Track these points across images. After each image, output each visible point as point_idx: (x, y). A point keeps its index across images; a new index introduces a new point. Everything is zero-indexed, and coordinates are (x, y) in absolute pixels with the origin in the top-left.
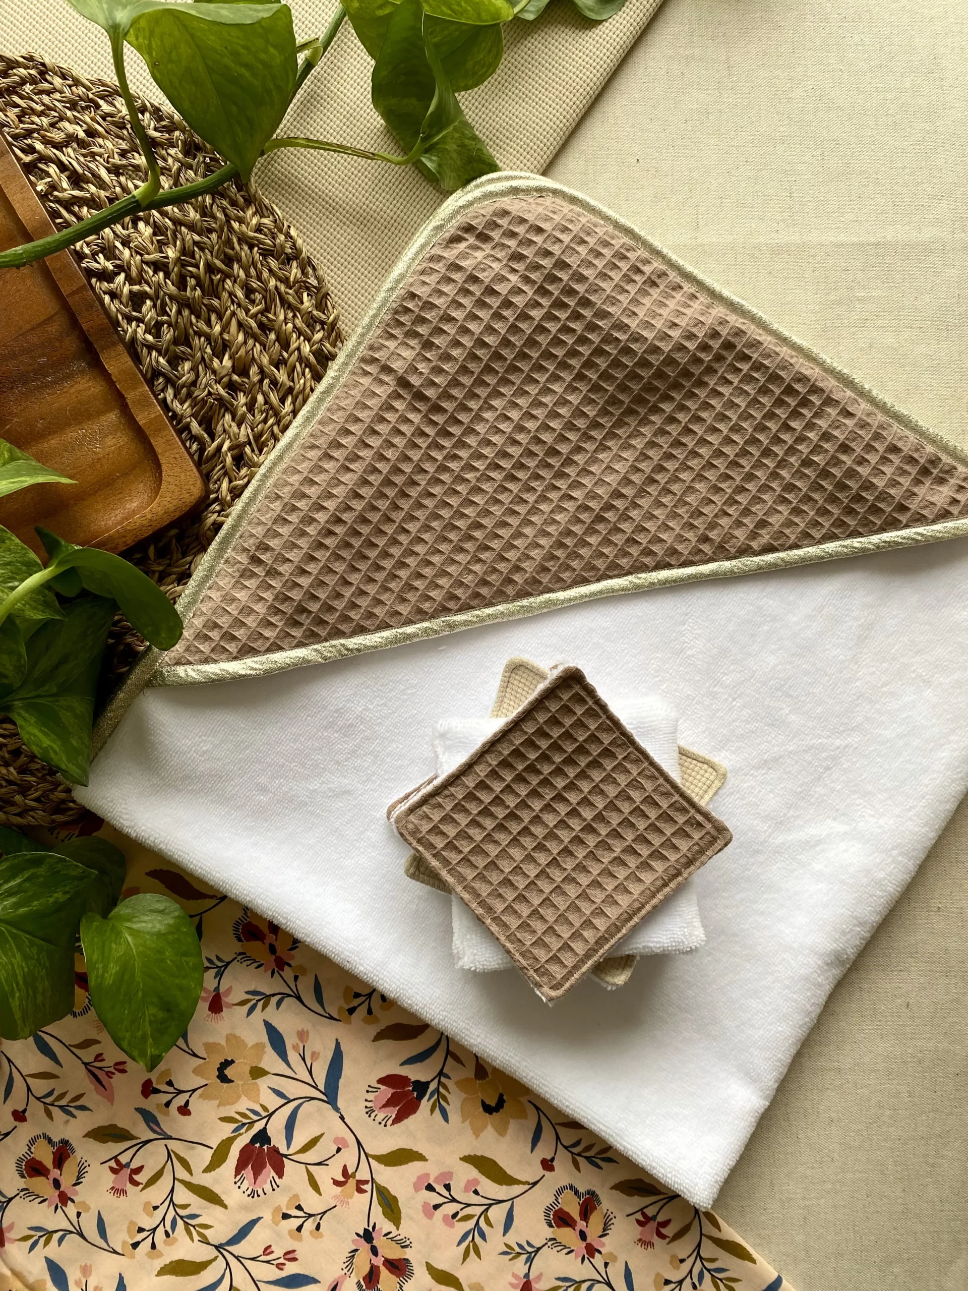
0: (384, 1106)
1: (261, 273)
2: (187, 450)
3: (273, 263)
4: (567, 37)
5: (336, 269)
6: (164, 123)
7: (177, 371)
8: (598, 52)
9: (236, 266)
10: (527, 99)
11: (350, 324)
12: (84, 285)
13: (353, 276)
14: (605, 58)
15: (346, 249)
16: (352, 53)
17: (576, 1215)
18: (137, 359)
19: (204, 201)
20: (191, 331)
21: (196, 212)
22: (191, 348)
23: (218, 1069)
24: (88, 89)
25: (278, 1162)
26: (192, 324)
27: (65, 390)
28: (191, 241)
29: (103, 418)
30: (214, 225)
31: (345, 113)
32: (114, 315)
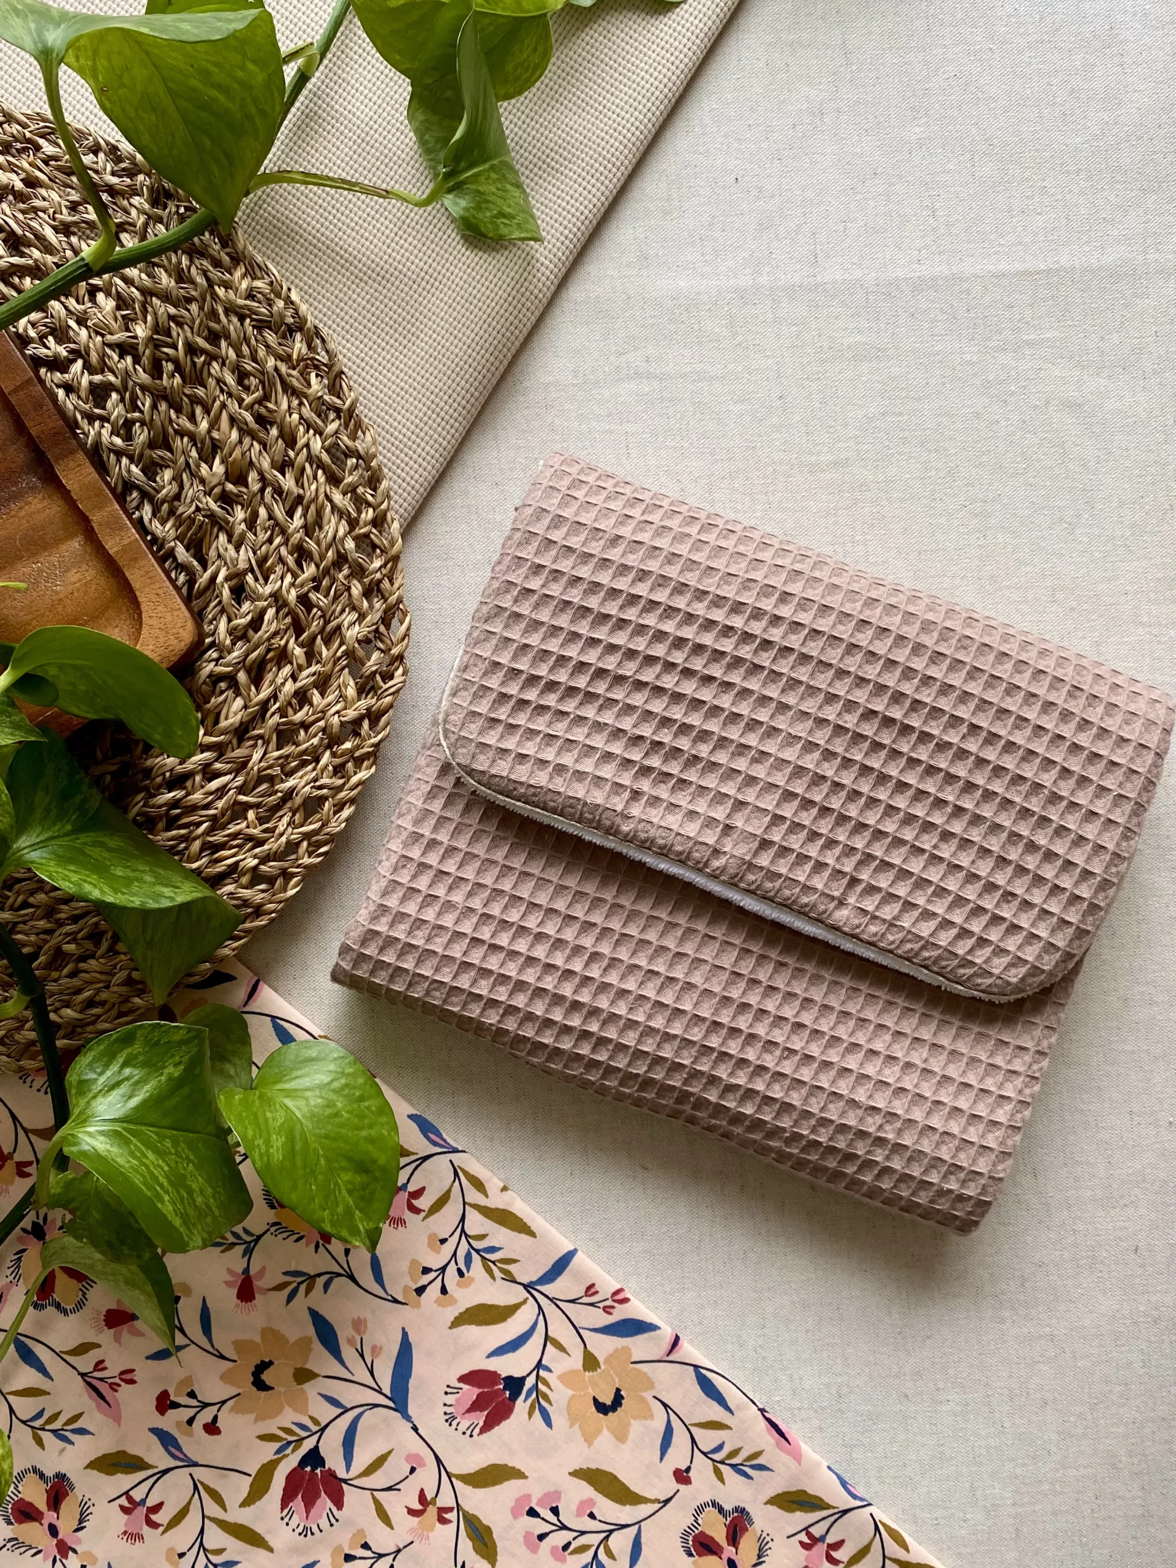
0: (469, 1411)
1: (256, 351)
2: (173, 582)
3: (271, 338)
4: (635, 26)
5: (353, 339)
6: (123, 165)
7: (155, 481)
8: (676, 43)
9: (223, 344)
10: (588, 108)
11: (374, 408)
12: (31, 379)
13: (375, 347)
14: (686, 50)
15: (365, 312)
16: (360, 60)
17: (722, 1541)
18: (102, 469)
19: (180, 263)
20: (171, 430)
21: (170, 276)
22: (172, 452)
23: (253, 1374)
24: (24, 126)
25: (335, 1487)
26: (171, 420)
27: (13, 513)
28: (165, 315)
29: (64, 547)
30: (193, 293)
31: (355, 137)
32: (71, 414)
